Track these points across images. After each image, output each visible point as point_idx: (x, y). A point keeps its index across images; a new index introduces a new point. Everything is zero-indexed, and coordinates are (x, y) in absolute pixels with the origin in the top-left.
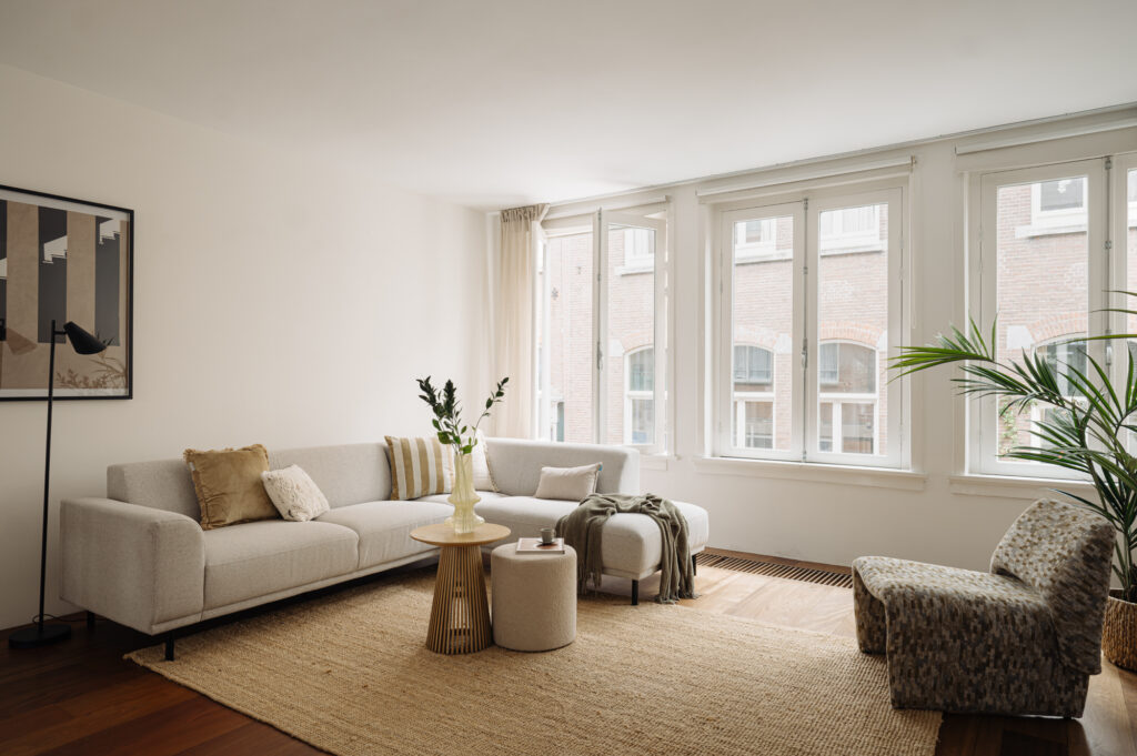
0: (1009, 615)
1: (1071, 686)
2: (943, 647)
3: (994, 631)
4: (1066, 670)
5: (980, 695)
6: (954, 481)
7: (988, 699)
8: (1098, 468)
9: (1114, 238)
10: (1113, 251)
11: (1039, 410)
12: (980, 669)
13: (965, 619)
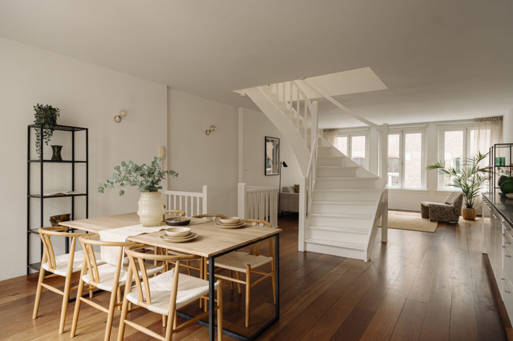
0: (448, 207)
1: (457, 218)
2: (438, 212)
3: (446, 209)
4: (456, 215)
5: (443, 219)
6: (435, 192)
7: (445, 220)
8: (463, 187)
9: (468, 143)
10: (468, 146)
11: (453, 177)
12: (443, 215)
13: (441, 208)
